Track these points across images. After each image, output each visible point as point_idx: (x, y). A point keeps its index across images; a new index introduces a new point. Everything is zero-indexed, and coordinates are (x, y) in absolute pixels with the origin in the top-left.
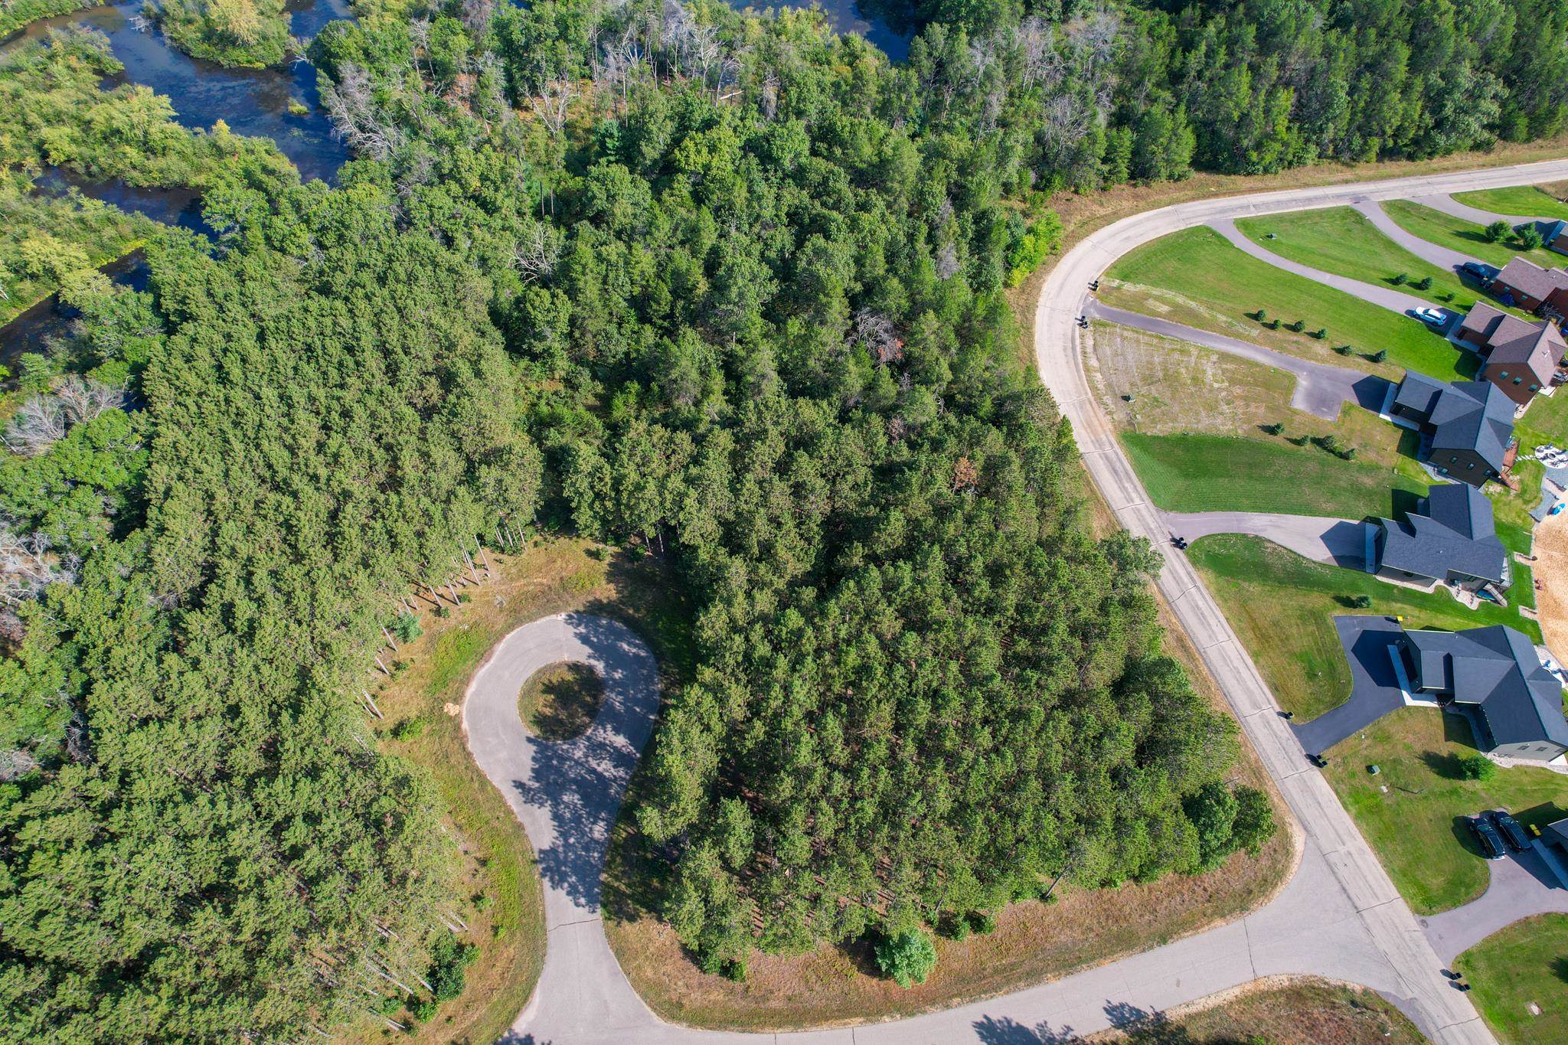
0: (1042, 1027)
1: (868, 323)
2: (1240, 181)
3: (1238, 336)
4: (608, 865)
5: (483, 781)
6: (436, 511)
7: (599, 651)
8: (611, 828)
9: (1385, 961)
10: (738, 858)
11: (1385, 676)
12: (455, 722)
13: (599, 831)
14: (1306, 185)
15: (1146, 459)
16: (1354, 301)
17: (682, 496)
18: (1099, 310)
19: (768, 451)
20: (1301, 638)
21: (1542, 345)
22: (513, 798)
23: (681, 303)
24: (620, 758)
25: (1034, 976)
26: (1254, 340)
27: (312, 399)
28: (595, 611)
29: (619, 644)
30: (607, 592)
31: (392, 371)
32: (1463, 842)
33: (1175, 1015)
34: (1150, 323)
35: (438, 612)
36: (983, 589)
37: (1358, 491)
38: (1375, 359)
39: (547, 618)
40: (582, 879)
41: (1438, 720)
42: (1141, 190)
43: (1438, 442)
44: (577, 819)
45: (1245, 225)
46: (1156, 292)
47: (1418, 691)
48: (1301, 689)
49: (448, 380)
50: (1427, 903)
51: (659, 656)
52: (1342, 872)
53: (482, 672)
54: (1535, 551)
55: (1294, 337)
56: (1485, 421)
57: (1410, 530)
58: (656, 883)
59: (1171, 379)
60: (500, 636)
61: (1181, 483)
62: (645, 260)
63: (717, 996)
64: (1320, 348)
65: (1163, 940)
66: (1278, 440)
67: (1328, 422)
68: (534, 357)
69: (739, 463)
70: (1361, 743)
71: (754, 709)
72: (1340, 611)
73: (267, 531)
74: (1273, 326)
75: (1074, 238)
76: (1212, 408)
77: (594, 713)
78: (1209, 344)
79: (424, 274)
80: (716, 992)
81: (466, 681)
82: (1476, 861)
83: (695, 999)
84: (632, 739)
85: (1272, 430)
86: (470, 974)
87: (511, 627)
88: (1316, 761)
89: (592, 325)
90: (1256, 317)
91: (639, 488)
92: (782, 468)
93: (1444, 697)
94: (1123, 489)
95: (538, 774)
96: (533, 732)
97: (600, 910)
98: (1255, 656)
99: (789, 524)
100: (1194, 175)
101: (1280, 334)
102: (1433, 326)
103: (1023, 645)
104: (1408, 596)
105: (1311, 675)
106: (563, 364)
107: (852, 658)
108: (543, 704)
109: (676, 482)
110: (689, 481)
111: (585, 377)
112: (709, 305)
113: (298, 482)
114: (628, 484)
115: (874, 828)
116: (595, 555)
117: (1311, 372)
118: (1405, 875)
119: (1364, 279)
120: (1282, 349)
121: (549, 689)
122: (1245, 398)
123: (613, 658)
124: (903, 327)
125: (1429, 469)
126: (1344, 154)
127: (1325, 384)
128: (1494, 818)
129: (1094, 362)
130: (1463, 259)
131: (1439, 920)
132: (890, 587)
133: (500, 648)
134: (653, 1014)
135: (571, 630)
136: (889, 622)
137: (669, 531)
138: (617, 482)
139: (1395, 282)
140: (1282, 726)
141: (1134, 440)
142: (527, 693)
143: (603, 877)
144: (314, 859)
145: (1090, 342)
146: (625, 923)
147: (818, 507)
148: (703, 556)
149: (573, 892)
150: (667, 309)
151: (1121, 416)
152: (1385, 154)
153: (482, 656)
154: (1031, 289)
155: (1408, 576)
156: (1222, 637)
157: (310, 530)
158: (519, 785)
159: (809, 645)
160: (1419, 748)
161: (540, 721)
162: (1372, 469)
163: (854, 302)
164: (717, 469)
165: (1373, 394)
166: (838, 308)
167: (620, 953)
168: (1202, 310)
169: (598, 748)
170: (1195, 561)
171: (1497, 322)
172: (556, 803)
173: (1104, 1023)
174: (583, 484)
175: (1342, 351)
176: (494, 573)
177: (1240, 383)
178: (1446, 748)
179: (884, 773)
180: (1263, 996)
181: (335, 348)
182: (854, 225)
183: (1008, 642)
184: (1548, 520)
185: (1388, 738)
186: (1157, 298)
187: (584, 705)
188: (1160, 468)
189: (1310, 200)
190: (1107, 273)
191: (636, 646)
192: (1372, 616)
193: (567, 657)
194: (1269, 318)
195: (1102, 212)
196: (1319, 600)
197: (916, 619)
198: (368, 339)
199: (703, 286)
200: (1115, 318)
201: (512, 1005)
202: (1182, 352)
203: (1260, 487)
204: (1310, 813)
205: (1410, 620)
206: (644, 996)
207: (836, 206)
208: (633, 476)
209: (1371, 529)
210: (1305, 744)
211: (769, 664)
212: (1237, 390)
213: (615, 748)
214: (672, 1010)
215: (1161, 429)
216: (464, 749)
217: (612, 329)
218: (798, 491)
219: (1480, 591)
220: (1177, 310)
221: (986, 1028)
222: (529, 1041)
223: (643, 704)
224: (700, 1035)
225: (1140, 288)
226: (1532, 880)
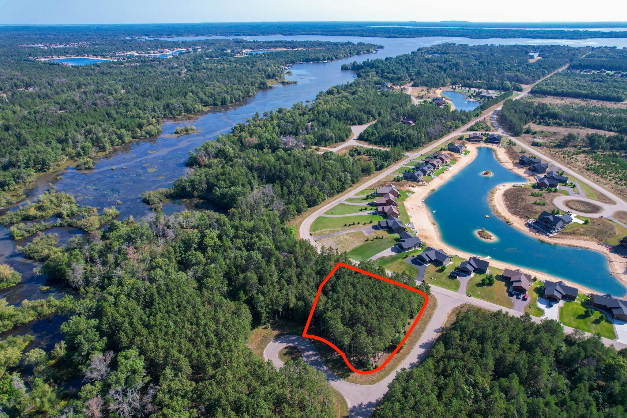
0: (428, 340)
2: (316, 207)
3: (345, 230)
4: (334, 372)
7: (287, 342)
8: (327, 366)
9: (459, 300)
11: (421, 265)
13: (325, 368)
14: (329, 203)
16: (358, 216)
18: (316, 238)
20: (403, 267)
21: (393, 209)
23: (239, 269)
24: (315, 355)
25: (420, 336)
26: (349, 229)
28: (278, 337)
29: (290, 338)
30: (276, 332)
32: (452, 279)
33: (443, 326)
34: (327, 236)
37: (389, 242)
38: (371, 222)
39: (269, 344)
40: (332, 377)
41: (433, 266)
42: (301, 215)
43: (393, 228)
45: (326, 213)
46: (323, 230)
47: (427, 263)
50: (456, 289)
52: (442, 293)
54: (420, 239)
55: (354, 226)
56: (397, 222)
57: (404, 241)
59: (341, 242)
60: (262, 354)
64: (360, 225)
65: (431, 318)
66: (369, 241)
67: (374, 235)
70: (427, 275)
72: (405, 260)
74: (350, 225)
75: (298, 229)
76: (353, 243)
77: (300, 352)
78: (342, 233)
80: (377, 374)
82: (455, 280)
83: (374, 378)
84: (313, 350)
85: (367, 240)
87: (263, 351)
88: (423, 281)
90: (345, 225)
93: (431, 261)
97: (341, 379)
100: (309, 209)
101: (352, 226)
102: (373, 214)
104: (411, 252)
105: (410, 271)
108: (287, 357)
116: (266, 328)
117: (363, 229)
118: (449, 287)
119: (356, 212)
120: (355, 228)
121: (285, 354)
122: (357, 238)
123: (293, 341)
125: (396, 234)
126: (331, 195)
127: (367, 230)
128: (452, 273)
130: (367, 203)
131: (459, 290)
134: (370, 385)
135: (277, 343)
139: (361, 210)
142: (281, 358)
143: (335, 374)
145: (320, 243)
146: (348, 377)
149: (332, 380)
150: (235, 273)
152: (338, 192)
155: (409, 249)
160: (434, 271)
161: (290, 360)
162: (388, 238)
165: (376, 228)
167: (353, 382)
168: (335, 229)
169: (308, 357)
171: (383, 209)
173: (436, 333)
175: (365, 224)
177: (354, 236)
178: (438, 268)
180: (451, 315)
184: (417, 234)
185: (429, 272)
187: (296, 352)
188: (355, 256)
189: (332, 205)
190: (311, 231)
191: (294, 337)
192: (410, 257)
193: (282, 347)
194: (348, 225)
195: (298, 222)
196: (400, 260)
200: (321, 238)
201: (344, 405)
202: (338, 237)
203: (374, 250)
205: (416, 255)
206: (366, 384)
209: (397, 246)
210: (419, 280)
212: (355, 238)
213: (312, 354)
214: (373, 382)
219: (420, 246)
220: (330, 231)
221: (421, 347)
222: (354, 407)
223: (307, 344)
224: (381, 382)
225: (319, 231)
226: (464, 277)
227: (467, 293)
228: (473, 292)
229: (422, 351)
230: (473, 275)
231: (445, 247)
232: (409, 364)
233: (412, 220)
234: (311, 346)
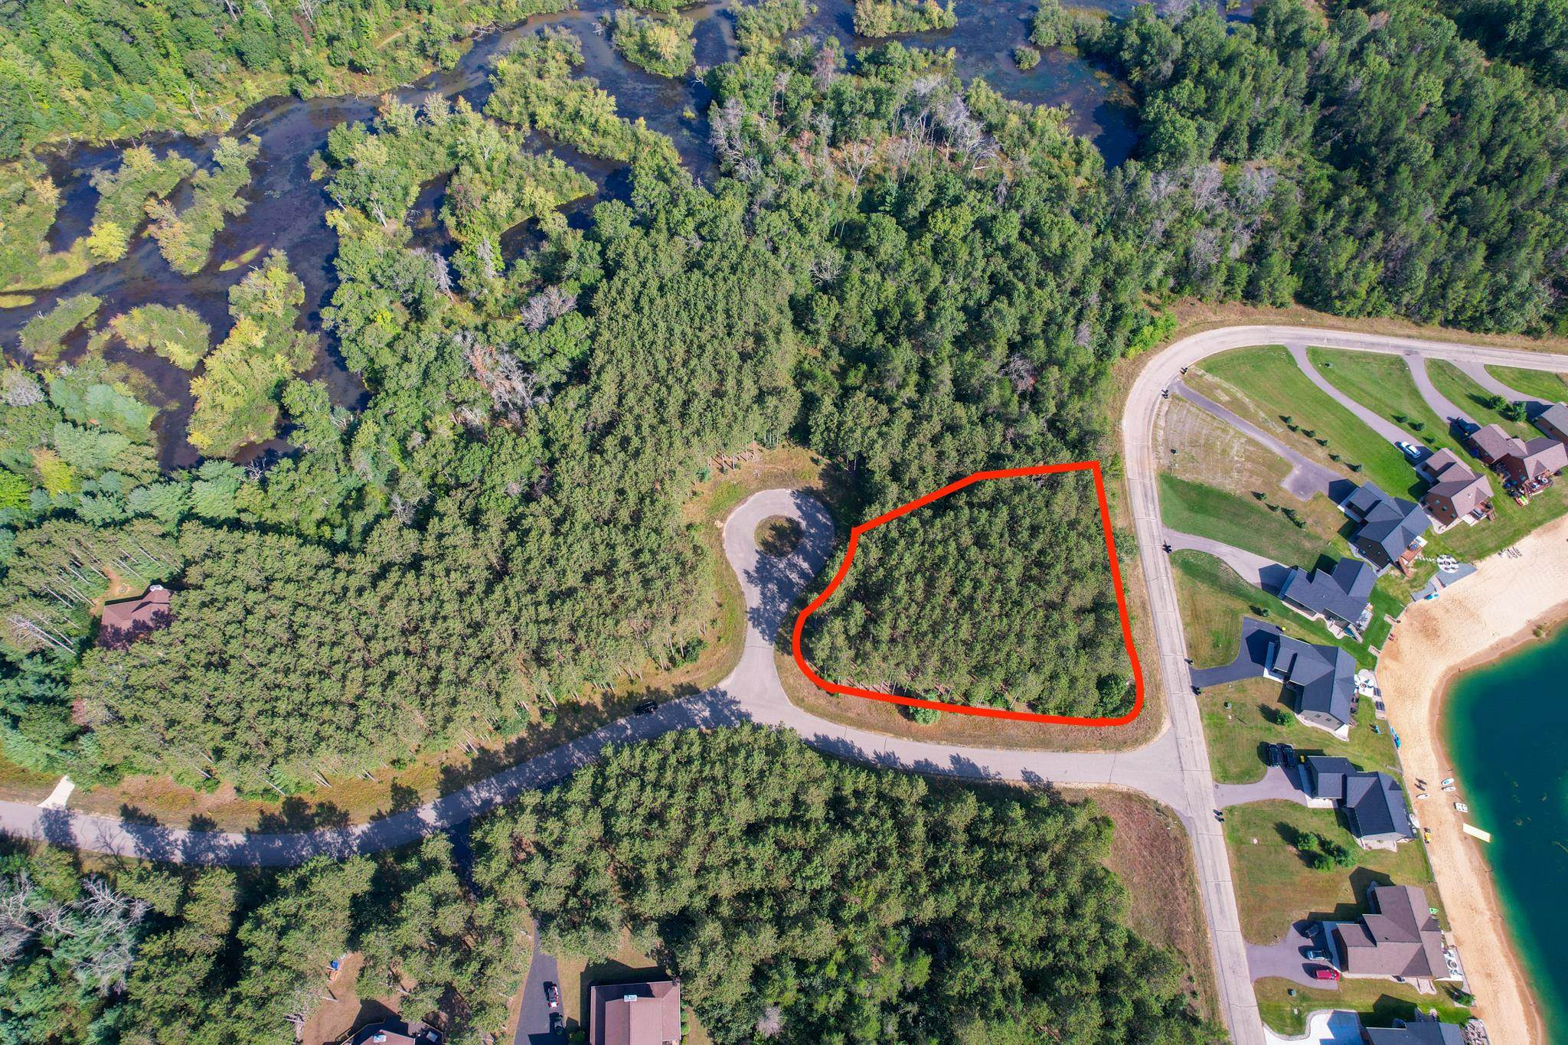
0: (986, 768)
1: (1018, 363)
2: (1328, 318)
3: (1268, 430)
4: (784, 625)
5: (728, 566)
6: (740, 415)
7: (806, 515)
8: (789, 607)
9: (1184, 796)
10: (853, 632)
11: (1258, 657)
12: (719, 532)
13: (783, 607)
14: (1376, 333)
15: (1170, 492)
16: (1362, 426)
17: (874, 442)
18: (1181, 389)
19: (929, 429)
20: (1218, 624)
21: (1471, 489)
22: (742, 579)
23: (905, 322)
24: (803, 574)
25: (989, 744)
26: (1277, 435)
27: (684, 334)
28: (806, 494)
29: (817, 514)
30: (818, 484)
31: (730, 327)
32: (1260, 755)
33: (1058, 785)
34: (1211, 406)
35: (722, 470)
36: (1024, 536)
37: (1298, 550)
38: (1354, 468)
39: (780, 490)
40: (769, 627)
41: (1278, 690)
42: (1249, 308)
43: (1364, 532)
44: (773, 598)
45: (1314, 353)
46: (1226, 385)
47: (1275, 672)
48: (1206, 651)
49: (759, 339)
50: (1225, 774)
51: (837, 528)
52: (1183, 749)
53: (739, 509)
54: (1402, 617)
55: (1306, 440)
56: (1399, 528)
57: (1313, 580)
59: (1208, 447)
60: (753, 493)
61: (1186, 514)
62: (890, 288)
63: (822, 702)
64: (1321, 452)
65: (1066, 750)
66: (1261, 504)
67: (1301, 503)
68: (808, 332)
69: (911, 431)
70: (1228, 689)
71: (881, 561)
72: (1250, 615)
73: (649, 402)
74: (1294, 429)
75: (1185, 333)
76: (1227, 472)
77: (796, 548)
78: (1244, 430)
79: (759, 272)
80: (821, 699)
81: (729, 511)
82: (1262, 765)
83: (812, 700)
84: (812, 566)
85: (1258, 496)
86: (703, 655)
87: (759, 489)
88: (1196, 691)
89: (848, 322)
90: (1285, 420)
91: (852, 431)
92: (935, 440)
93: (1285, 677)
94: (1146, 507)
95: (758, 570)
96: (760, 548)
97: (774, 645)
98: (1186, 625)
99: (930, 473)
100: (1293, 306)
101: (1296, 435)
102: (1409, 458)
103: (1035, 571)
104: (1296, 618)
105: (1215, 646)
106: (824, 341)
107: (939, 551)
108: (768, 535)
109: (873, 433)
110: (880, 434)
111: (835, 353)
112: (922, 327)
113: (670, 380)
114: (846, 427)
115: (925, 634)
116: (816, 462)
117: (1305, 466)
118: (1221, 758)
119: (1380, 413)
120: (1293, 446)
121: (773, 528)
122: (1252, 472)
123: (812, 521)
124: (1038, 372)
125: (1353, 548)
126: (1417, 315)
127: (1311, 476)
128: (1283, 747)
129: (1162, 423)
130: (1457, 414)
131: (1226, 788)
132: (972, 521)
133: (751, 499)
134: (789, 700)
135: (793, 500)
136: (966, 538)
137: (862, 459)
138: (840, 424)
139: (1399, 420)
140: (1184, 668)
141: (1167, 479)
142: (761, 527)
143: (779, 629)
144: (652, 571)
145: (1165, 408)
146: (785, 654)
147: (949, 467)
148: (877, 478)
149: (763, 632)
150: (896, 323)
151: (1165, 462)
152: (1446, 323)
153: (741, 500)
154: (1139, 362)
155: (1301, 607)
156: (1170, 608)
157: (673, 408)
158: (747, 572)
159: (919, 538)
160: (1260, 701)
161: (765, 543)
162: (1314, 538)
163: (1012, 347)
164: (897, 432)
165: (1340, 491)
166: (1000, 351)
167: (779, 668)
168: (1252, 407)
169: (792, 566)
170: (1173, 562)
171: (1451, 465)
172: (764, 587)
173: (1019, 777)
174: (821, 421)
175: (1333, 458)
176: (757, 456)
177: (1253, 461)
178: (1275, 705)
179: (938, 611)
180: (1110, 792)
181: (701, 306)
182: (1029, 295)
183: (1026, 568)
184: (1422, 602)
185: (1244, 690)
186: (1224, 390)
187: (790, 541)
188: (1176, 501)
189: (1373, 344)
190: (1197, 364)
191: (826, 518)
192: (1268, 622)
193: (787, 514)
194: (1294, 423)
195: (1213, 318)
196: (1240, 605)
197: (981, 541)
198: (720, 307)
199: (921, 317)
200: (1189, 396)
201: (720, 674)
202: (1224, 431)
203: (1236, 529)
204: (1179, 716)
205: (1289, 631)
206: (786, 690)
207: (1022, 279)
208: (850, 424)
209: (1293, 574)
210: (1193, 679)
211: (896, 543)
212: (1249, 465)
213: (802, 568)
214: (799, 702)
215: (1187, 477)
216: (721, 547)
217: (859, 326)
218: (941, 455)
219: (1345, 628)
220: (1234, 401)
221: (956, 760)
222: (724, 694)
223: (822, 549)
224: (809, 716)
225: (1217, 380)
226: (1288, 783)
227: (1231, 810)
228: (1245, 823)
229: (945, 764)
230: (1324, 803)
232: (889, 750)
233: (1493, 565)
234: (821, 556)
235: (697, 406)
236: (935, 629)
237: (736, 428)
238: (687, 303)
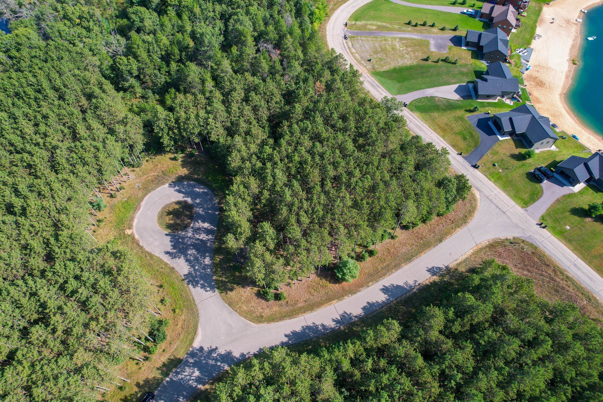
0: (406, 283)
1: (263, 46)
3: (404, 31)
4: (215, 273)
5: (151, 256)
7: (187, 194)
8: (212, 259)
9: (517, 226)
10: (272, 246)
11: (490, 133)
12: (132, 236)
13: (207, 261)
15: (382, 79)
16: (442, 12)
17: (207, 119)
18: (350, 32)
19: (238, 95)
20: (458, 127)
21: (510, 13)
22: (166, 259)
23: (184, 54)
24: (208, 232)
25: (397, 266)
26: (410, 31)
27: (26, 115)
28: (180, 180)
29: (195, 189)
30: (184, 172)
31: (61, 98)
32: (531, 180)
33: (452, 265)
34: (371, 33)
35: (112, 196)
36: (340, 124)
37: (462, 74)
38: (455, 30)
39: (161, 187)
40: (205, 281)
41: (512, 143)
43: (485, 51)
44: (196, 259)
46: (369, 23)
47: (503, 134)
48: (462, 144)
49: (90, 96)
50: (526, 203)
51: (213, 190)
52: (494, 201)
53: (138, 214)
54: (525, 83)
55: (424, 28)
56: (499, 41)
57: (486, 80)
58: (237, 274)
59: (384, 50)
60: (142, 199)
61: (398, 85)
62: (165, 41)
63: (276, 309)
64: (434, 30)
65: (440, 241)
66: (429, 62)
67: (444, 53)
68: (125, 90)
69: (226, 102)
70: (488, 157)
71: (262, 187)
72: (468, 114)
73: (21, 171)
74: (416, 25)
75: (333, 10)
76: (402, 57)
77: (193, 217)
78: (394, 36)
80: (275, 307)
81: (132, 219)
82: (537, 185)
83: (267, 312)
84: (211, 223)
85: (426, 60)
86: (168, 331)
87: (145, 195)
88: (475, 167)
89: (148, 71)
90: (409, 23)
91: (188, 119)
92: (246, 100)
93: (512, 134)
94: (378, 91)
95: (174, 247)
96: (168, 231)
97: (217, 290)
98: (443, 137)
99: (254, 122)
101: (419, 28)
102: (471, 15)
103: (361, 141)
104: (490, 104)
105: (465, 139)
106: (139, 90)
107: (297, 158)
108: (169, 220)
109: (202, 113)
110: (208, 112)
111: (150, 93)
112: (197, 50)
113: (28, 147)
114: (182, 120)
115: (324, 217)
116: (175, 159)
117: (434, 38)
118: (516, 195)
119: (443, 5)
120: (421, 33)
121: (169, 213)
122: (413, 51)
123: (194, 195)
124: (278, 45)
125: (484, 62)
127: (440, 41)
128: (539, 169)
129: (353, 51)
131: (531, 208)
132: (303, 131)
133: (143, 204)
134: (251, 323)
135: (172, 189)
136: (307, 143)
137: (205, 139)
138: (177, 121)
139: (454, 4)
140: (460, 158)
141: (376, 74)
142: (160, 217)
143: (214, 278)
144: (84, 292)
145: (350, 44)
146: (229, 292)
147: (264, 114)
148: (222, 140)
149: (203, 287)
150: (179, 57)
151: (369, 67)
153: (136, 208)
154: (323, 28)
155: (488, 97)
156: (429, 133)
157: (43, 168)
158: (167, 253)
159: (277, 158)
160: (508, 154)
161: (169, 226)
162: (465, 66)
163: (257, 40)
164: (218, 105)
165: (457, 41)
166: (250, 41)
167: (230, 304)
168: (388, 25)
169: (197, 230)
170: (411, 110)
171: (492, 9)
172: (186, 255)
173: (428, 275)
174: (163, 125)
175: (443, 29)
176: (132, 175)
177: (410, 46)
178: (517, 151)
179: (323, 197)
180: (481, 249)
181: (30, 91)
182: (248, 13)
183: (355, 141)
184: (526, 72)
185: (497, 153)
186: (370, 25)
187: (186, 216)
188: (389, 81)
190: (349, 20)
191: (202, 188)
192: (480, 113)
193: (174, 200)
194: (413, 23)
196: (460, 113)
197: (317, 139)
198: (46, 84)
199: (192, 44)
200: (357, 34)
201: (190, 337)
202: (385, 40)
203: (427, 80)
204: (479, 185)
205: (493, 112)
206: (246, 317)
208: (183, 115)
209: (471, 85)
210: (469, 162)
211: (263, 169)
212: (409, 49)
213: (205, 228)
214: (259, 319)
215: (386, 68)
216: (139, 246)
217: (157, 72)
218: (255, 109)
219: (513, 98)
220: (379, 27)
221: (385, 290)
222: (201, 349)
223: (212, 209)
224: (273, 325)
225: (363, 22)
226: (557, 186)
227: (543, 218)
228: (556, 221)
229: (382, 298)
230: (579, 187)
231: (564, 112)
232: (341, 312)
233: (535, 44)
234: (214, 214)
235: (62, 155)
236: (328, 208)
237: (102, 156)
238: (17, 94)
